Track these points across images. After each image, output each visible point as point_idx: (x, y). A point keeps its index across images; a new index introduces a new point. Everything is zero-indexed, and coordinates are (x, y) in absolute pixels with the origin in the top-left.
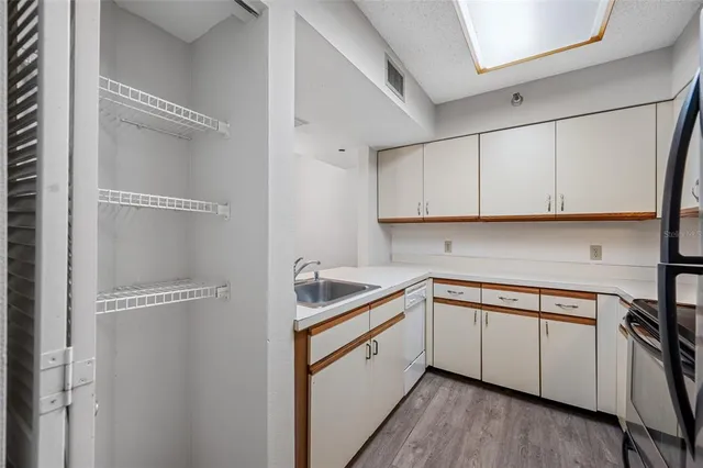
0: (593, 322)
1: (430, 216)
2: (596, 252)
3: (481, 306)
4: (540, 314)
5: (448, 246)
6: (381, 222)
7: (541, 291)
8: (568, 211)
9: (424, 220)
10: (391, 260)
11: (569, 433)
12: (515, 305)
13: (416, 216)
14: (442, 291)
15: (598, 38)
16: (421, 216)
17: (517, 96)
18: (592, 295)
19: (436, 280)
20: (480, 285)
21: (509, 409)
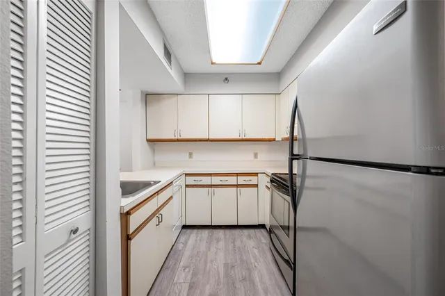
0: (256, 186)
1: (182, 138)
2: (256, 155)
3: (211, 186)
4: (237, 186)
5: (191, 155)
6: (148, 141)
7: (237, 174)
8: (247, 137)
9: (178, 140)
10: (154, 165)
11: (249, 237)
12: (227, 183)
13: (173, 138)
14: (191, 180)
15: (259, 63)
16: (176, 138)
17: (226, 79)
18: (256, 174)
19: (187, 175)
20: (210, 175)
21: (225, 235)
